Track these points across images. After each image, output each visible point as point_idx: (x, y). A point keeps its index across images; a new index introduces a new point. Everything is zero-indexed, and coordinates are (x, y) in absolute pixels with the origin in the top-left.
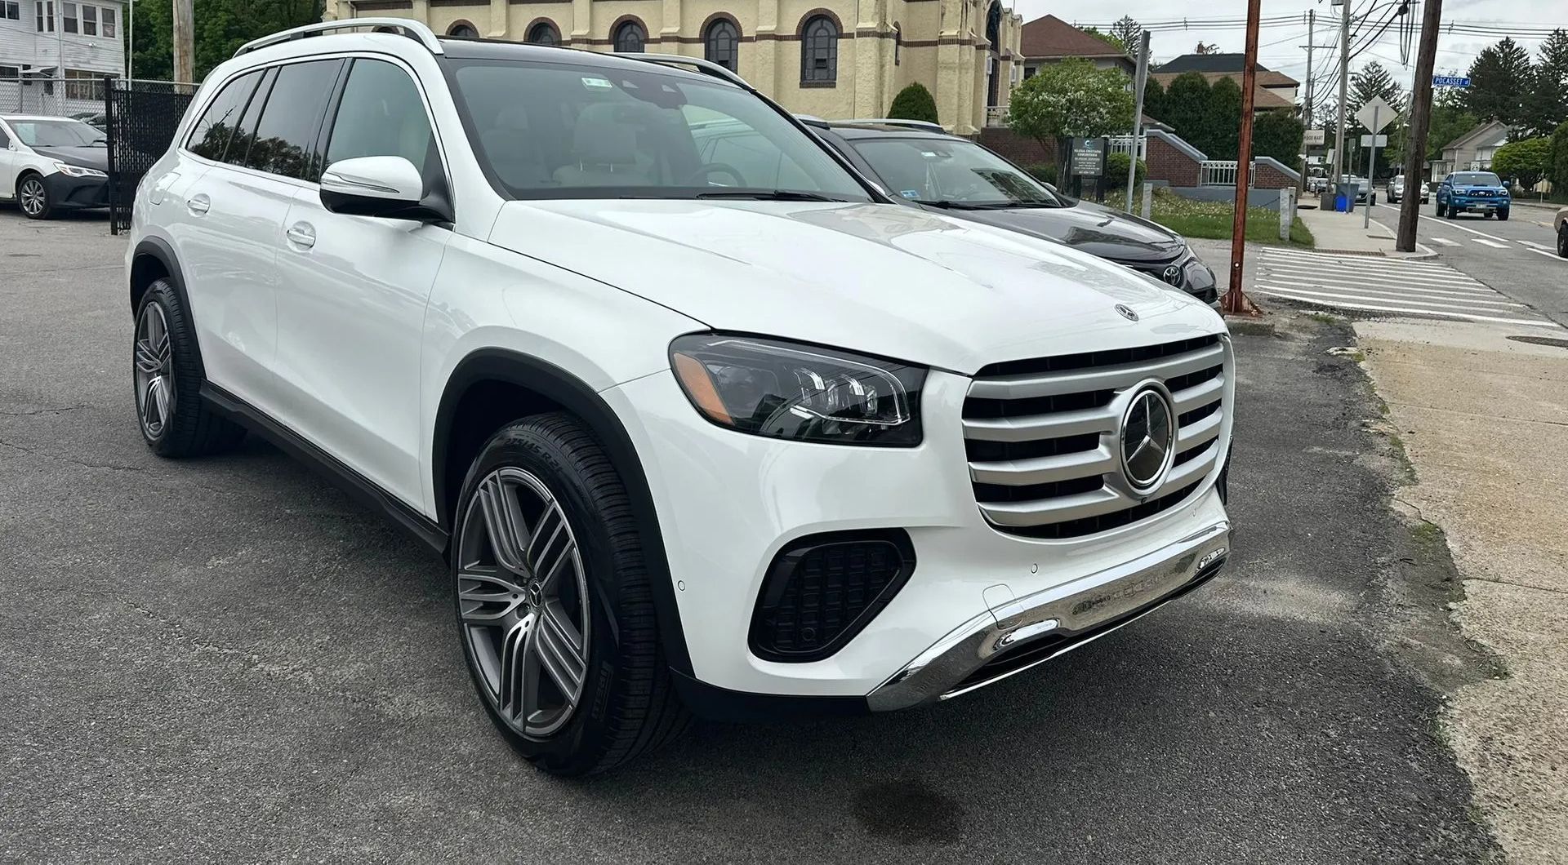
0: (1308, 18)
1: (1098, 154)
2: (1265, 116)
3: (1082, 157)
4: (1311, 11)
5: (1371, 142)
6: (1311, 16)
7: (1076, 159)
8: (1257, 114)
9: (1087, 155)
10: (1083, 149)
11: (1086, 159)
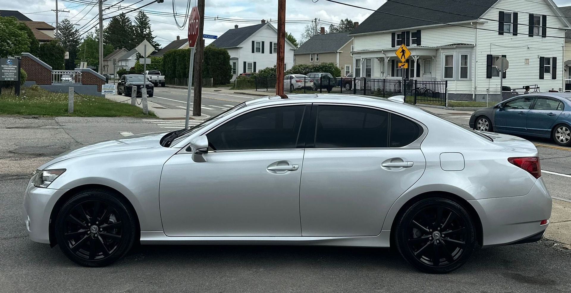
1: (15, 67)
2: (45, 44)
3: (6, 70)
5: (144, 62)
7: (3, 71)
9: (9, 68)
10: (7, 65)
11: (8, 71)
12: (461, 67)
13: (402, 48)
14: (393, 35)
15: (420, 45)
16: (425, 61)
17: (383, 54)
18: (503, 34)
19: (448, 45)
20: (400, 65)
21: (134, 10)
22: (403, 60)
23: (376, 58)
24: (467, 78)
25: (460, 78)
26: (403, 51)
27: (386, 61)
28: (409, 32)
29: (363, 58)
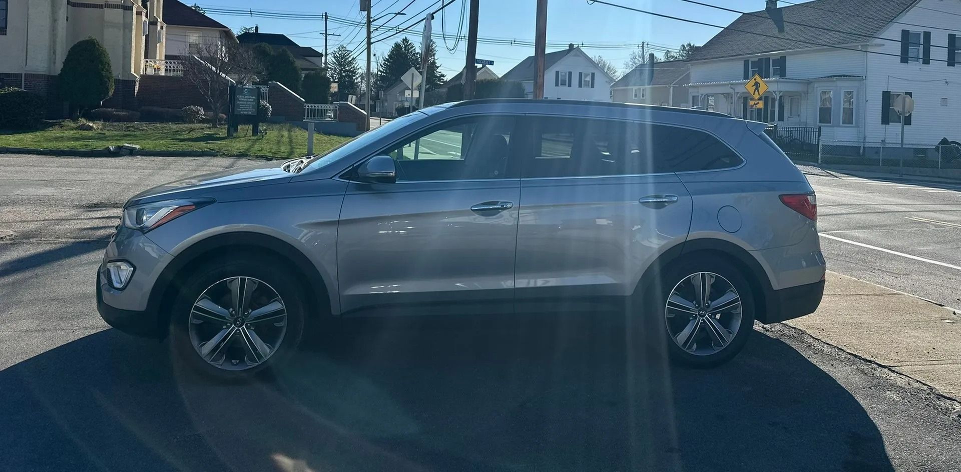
0: (324, 17)
1: (254, 99)
2: (309, 74)
3: (243, 101)
4: (326, 13)
5: (411, 95)
6: (326, 16)
7: (238, 102)
8: (303, 72)
9: (246, 99)
10: (244, 95)
11: (245, 103)
12: (843, 108)
13: (755, 79)
14: (746, 63)
15: (785, 76)
16: (791, 99)
17: (731, 88)
18: (908, 63)
19: (825, 77)
20: (752, 103)
21: (402, 31)
22: (757, 96)
23: (723, 94)
24: (852, 124)
25: (841, 124)
26: (757, 85)
27: (735, 98)
28: (769, 58)
29: (702, 95)
